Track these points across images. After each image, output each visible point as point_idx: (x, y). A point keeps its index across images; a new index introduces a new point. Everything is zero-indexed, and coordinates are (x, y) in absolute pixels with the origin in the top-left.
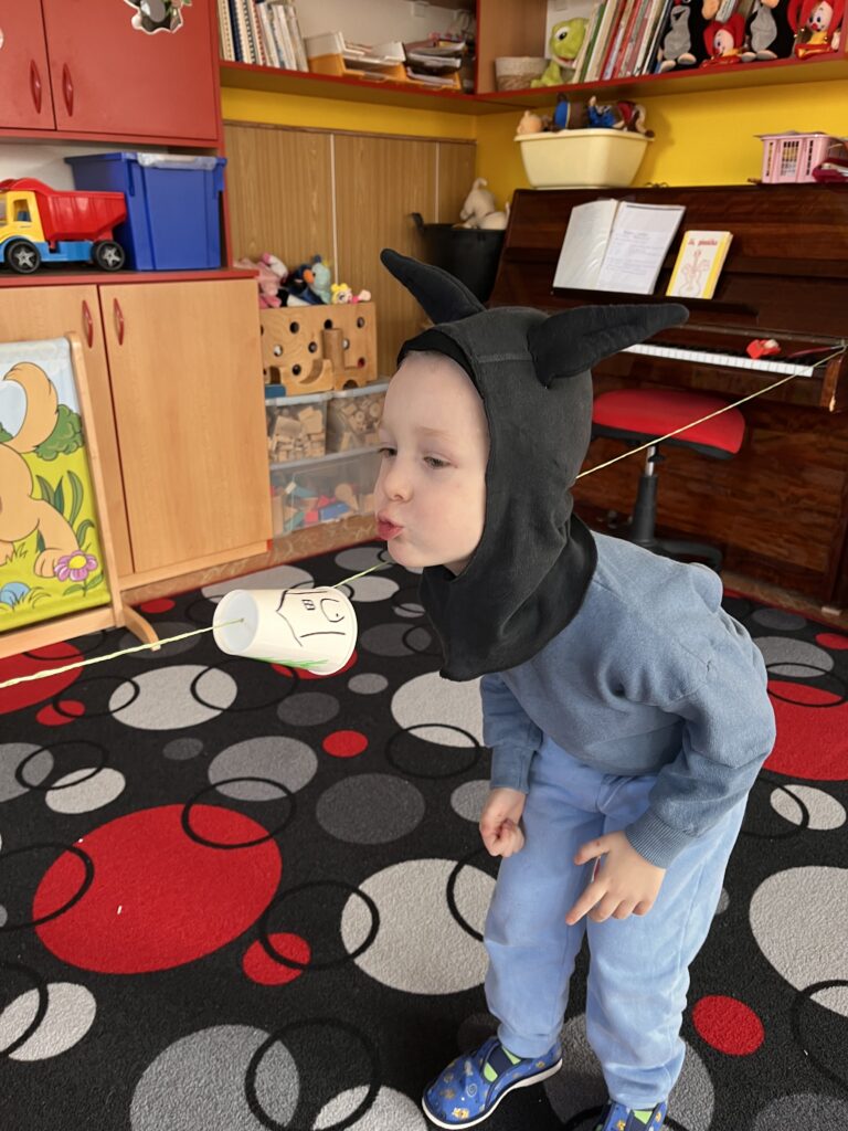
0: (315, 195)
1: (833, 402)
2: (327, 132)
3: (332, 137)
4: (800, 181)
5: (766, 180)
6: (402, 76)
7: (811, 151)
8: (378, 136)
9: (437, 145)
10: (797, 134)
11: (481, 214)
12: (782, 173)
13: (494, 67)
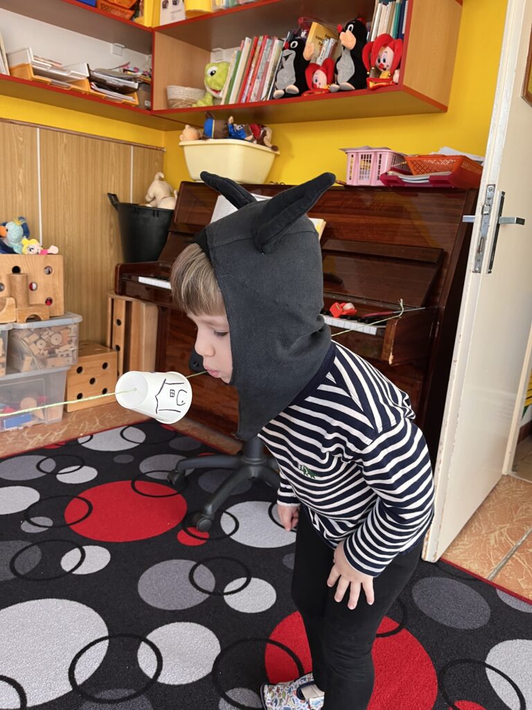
0: (21, 171)
1: (391, 357)
2: (35, 126)
3: (38, 129)
4: (373, 184)
5: (349, 183)
6: (87, 88)
7: (380, 163)
8: (80, 135)
9: (132, 147)
10: (370, 148)
11: (159, 198)
12: (361, 178)
13: (166, 92)
